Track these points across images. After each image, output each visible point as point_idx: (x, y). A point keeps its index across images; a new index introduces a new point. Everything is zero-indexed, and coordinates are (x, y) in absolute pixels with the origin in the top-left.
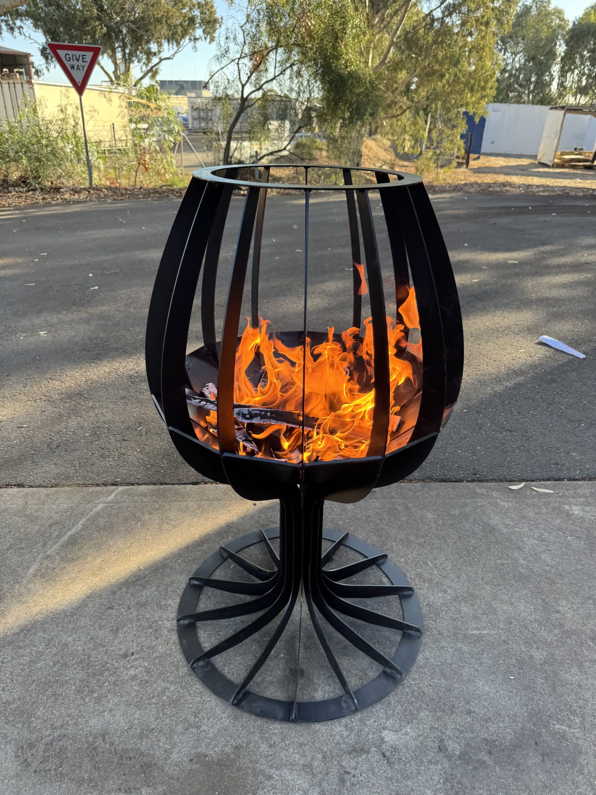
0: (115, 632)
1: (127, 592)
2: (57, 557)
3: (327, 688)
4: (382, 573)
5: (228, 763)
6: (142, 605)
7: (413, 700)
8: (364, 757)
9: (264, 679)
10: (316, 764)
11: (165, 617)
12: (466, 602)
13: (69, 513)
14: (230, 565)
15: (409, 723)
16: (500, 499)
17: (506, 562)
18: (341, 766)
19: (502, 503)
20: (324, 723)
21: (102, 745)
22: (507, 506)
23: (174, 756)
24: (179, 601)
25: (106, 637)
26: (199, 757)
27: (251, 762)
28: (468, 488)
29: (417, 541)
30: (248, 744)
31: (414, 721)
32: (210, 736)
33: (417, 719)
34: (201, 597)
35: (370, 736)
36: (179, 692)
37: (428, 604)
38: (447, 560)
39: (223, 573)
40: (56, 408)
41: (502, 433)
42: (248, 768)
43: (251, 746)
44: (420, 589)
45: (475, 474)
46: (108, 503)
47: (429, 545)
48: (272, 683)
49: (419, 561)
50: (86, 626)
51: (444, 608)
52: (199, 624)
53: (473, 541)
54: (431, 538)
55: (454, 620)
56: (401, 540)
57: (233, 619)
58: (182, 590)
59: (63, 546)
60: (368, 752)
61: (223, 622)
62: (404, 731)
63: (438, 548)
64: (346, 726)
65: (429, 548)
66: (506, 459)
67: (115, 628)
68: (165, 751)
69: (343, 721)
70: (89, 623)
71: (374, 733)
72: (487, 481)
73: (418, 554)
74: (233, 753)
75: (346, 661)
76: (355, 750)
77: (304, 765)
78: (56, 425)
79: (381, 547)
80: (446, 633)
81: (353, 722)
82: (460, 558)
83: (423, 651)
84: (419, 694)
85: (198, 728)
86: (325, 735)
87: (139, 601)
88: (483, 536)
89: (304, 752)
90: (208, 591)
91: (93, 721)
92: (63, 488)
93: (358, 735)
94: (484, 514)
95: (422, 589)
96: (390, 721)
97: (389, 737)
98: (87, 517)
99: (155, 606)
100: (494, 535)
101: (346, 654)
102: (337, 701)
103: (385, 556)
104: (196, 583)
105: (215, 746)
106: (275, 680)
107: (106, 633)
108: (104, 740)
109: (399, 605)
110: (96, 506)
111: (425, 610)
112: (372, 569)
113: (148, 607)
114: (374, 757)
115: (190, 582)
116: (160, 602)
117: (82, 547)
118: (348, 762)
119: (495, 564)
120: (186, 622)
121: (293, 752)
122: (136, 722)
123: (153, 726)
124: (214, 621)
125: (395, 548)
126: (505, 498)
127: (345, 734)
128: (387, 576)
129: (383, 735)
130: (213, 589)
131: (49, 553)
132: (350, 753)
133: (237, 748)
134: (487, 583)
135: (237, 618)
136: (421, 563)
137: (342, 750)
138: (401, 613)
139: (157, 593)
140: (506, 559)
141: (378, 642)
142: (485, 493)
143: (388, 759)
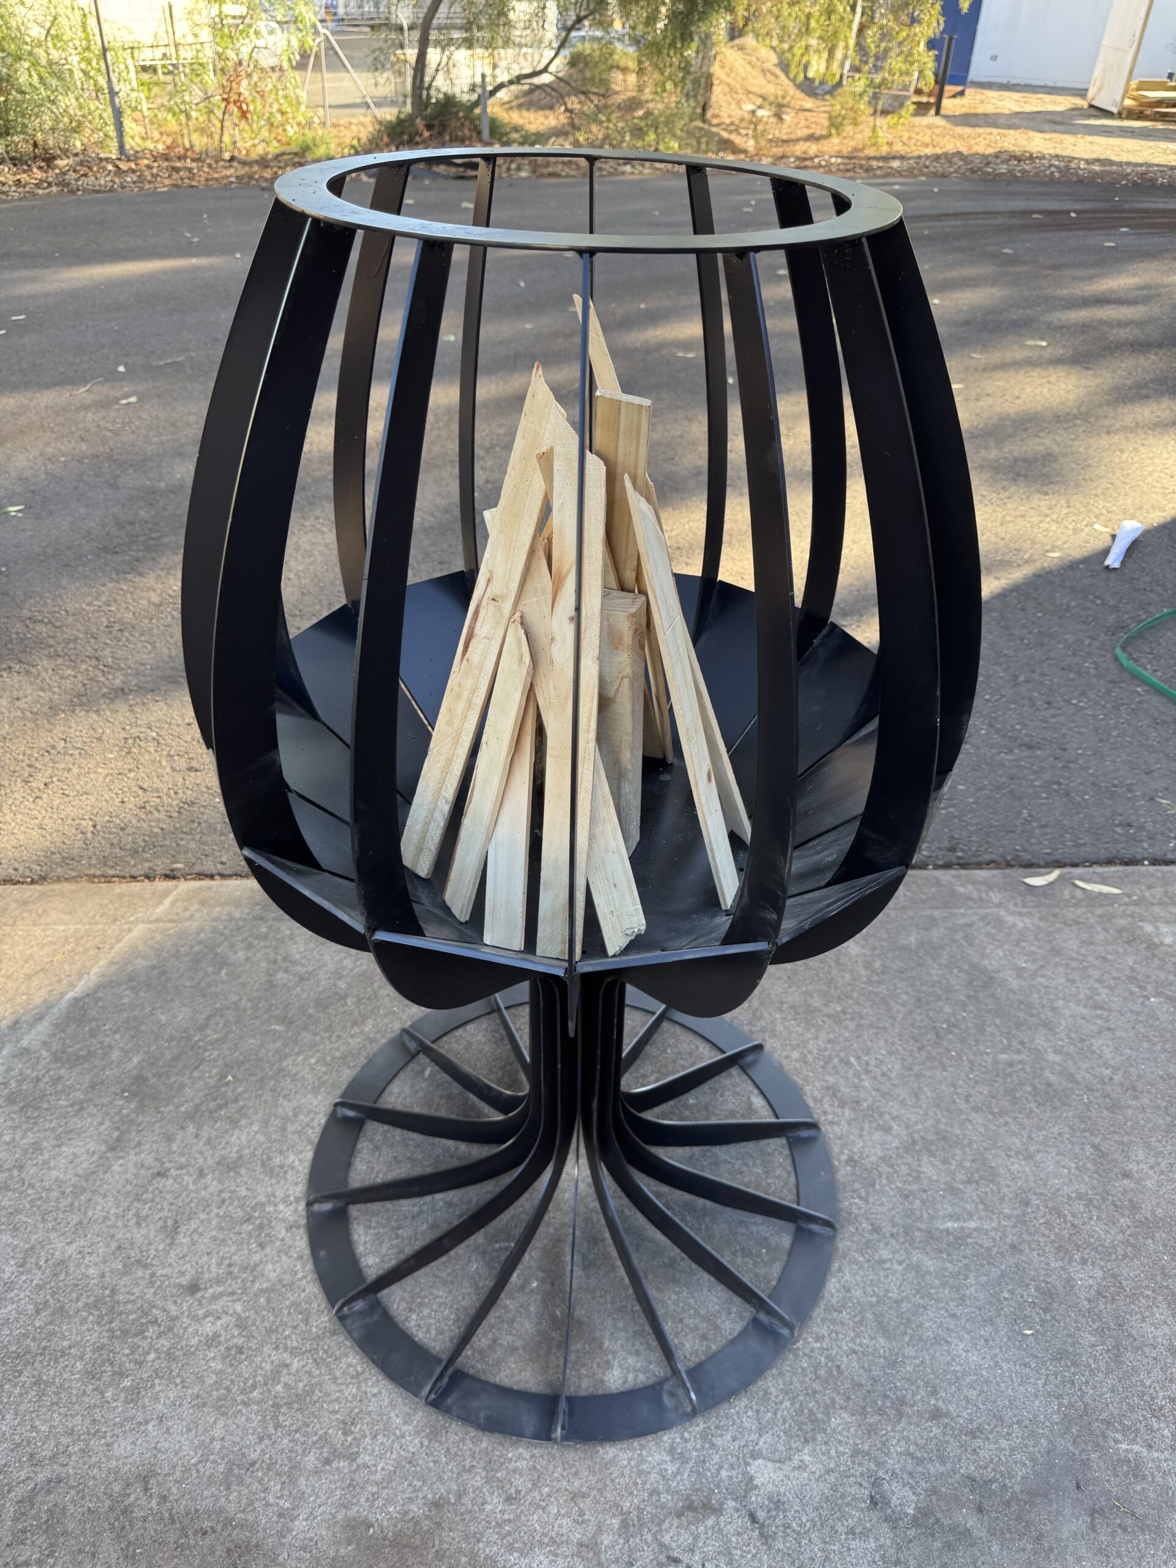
0: (171, 1231)
1: (197, 1136)
2: (45, 1054)
3: (631, 1360)
4: (750, 1087)
5: (417, 1541)
6: (228, 1167)
7: (817, 1386)
8: (710, 1522)
9: (494, 1341)
10: (606, 1540)
11: (280, 1194)
12: (931, 1153)
13: (69, 947)
14: (423, 1070)
15: (807, 1441)
16: (1007, 909)
17: (1017, 1058)
18: (662, 1545)
19: (1010, 919)
20: (624, 1444)
21: (143, 1502)
22: (1020, 925)
23: (300, 1525)
24: (309, 1155)
25: (150, 1244)
26: (353, 1528)
27: (467, 1538)
28: (938, 883)
29: (826, 1011)
30: (459, 1497)
31: (819, 1437)
32: (378, 1477)
33: (824, 1431)
34: (359, 1146)
35: (724, 1474)
36: (309, 1373)
37: (850, 1160)
38: (891, 1053)
39: (407, 1090)
40: (42, 689)
41: (1011, 751)
42: (460, 1551)
43: (466, 1500)
44: (832, 1123)
45: (953, 849)
46: (156, 921)
47: (852, 1019)
48: (512, 1349)
49: (830, 1058)
50: (106, 1218)
51: (884, 1168)
52: (354, 1210)
53: (947, 1009)
54: (857, 1003)
55: (906, 1197)
56: (793, 1007)
57: (428, 1198)
58: (318, 1130)
59: (56, 1026)
60: (718, 1511)
61: (407, 1206)
62: (796, 1462)
63: (871, 1026)
64: (672, 1451)
65: (852, 1025)
66: (1020, 812)
67: (170, 1222)
68: (280, 1515)
69: (667, 1438)
70: (113, 1211)
71: (732, 1467)
72: (979, 865)
73: (830, 1041)
74: (427, 1517)
75: (674, 1297)
76: (690, 1507)
77: (581, 1545)
78: (42, 733)
79: (750, 1023)
80: (888, 1228)
81: (686, 1441)
82: (920, 1049)
83: (840, 1270)
84: (830, 1373)
85: (352, 1458)
86: (627, 1472)
87: (223, 1158)
88: (969, 997)
89: (581, 1513)
90: (375, 1130)
91: (122, 1447)
92: (57, 886)
93: (698, 1472)
94: (971, 944)
95: (837, 1124)
96: (767, 1437)
97: (764, 1473)
98: (110, 956)
99: (259, 1169)
100: (993, 996)
101: (674, 1280)
102: (651, 1392)
103: (759, 1048)
104: (351, 1113)
105: (389, 1501)
106: (519, 1343)
107: (152, 1234)
108: (146, 1490)
109: (789, 1162)
110: (130, 930)
111: (843, 1173)
112: (731, 1075)
113: (243, 1171)
114: (732, 1521)
115: (334, 1112)
116: (269, 1158)
117: (98, 1027)
118: (676, 1536)
119: (995, 1062)
120: (327, 1206)
121: (558, 1514)
122: (217, 1445)
123: (254, 1456)
124: (388, 1204)
125: (780, 1028)
126: (1016, 905)
127: (671, 1468)
128: (762, 1093)
129: (751, 1470)
130: (386, 1127)
131: (25, 1042)
132: (679, 1515)
133: (437, 1505)
134: (976, 1109)
135: (439, 1196)
136: (836, 1061)
137: (663, 1506)
138: (793, 1180)
139: (261, 1138)
140: (1019, 1052)
141: (743, 1250)
142: (975, 895)
143: (762, 1526)
